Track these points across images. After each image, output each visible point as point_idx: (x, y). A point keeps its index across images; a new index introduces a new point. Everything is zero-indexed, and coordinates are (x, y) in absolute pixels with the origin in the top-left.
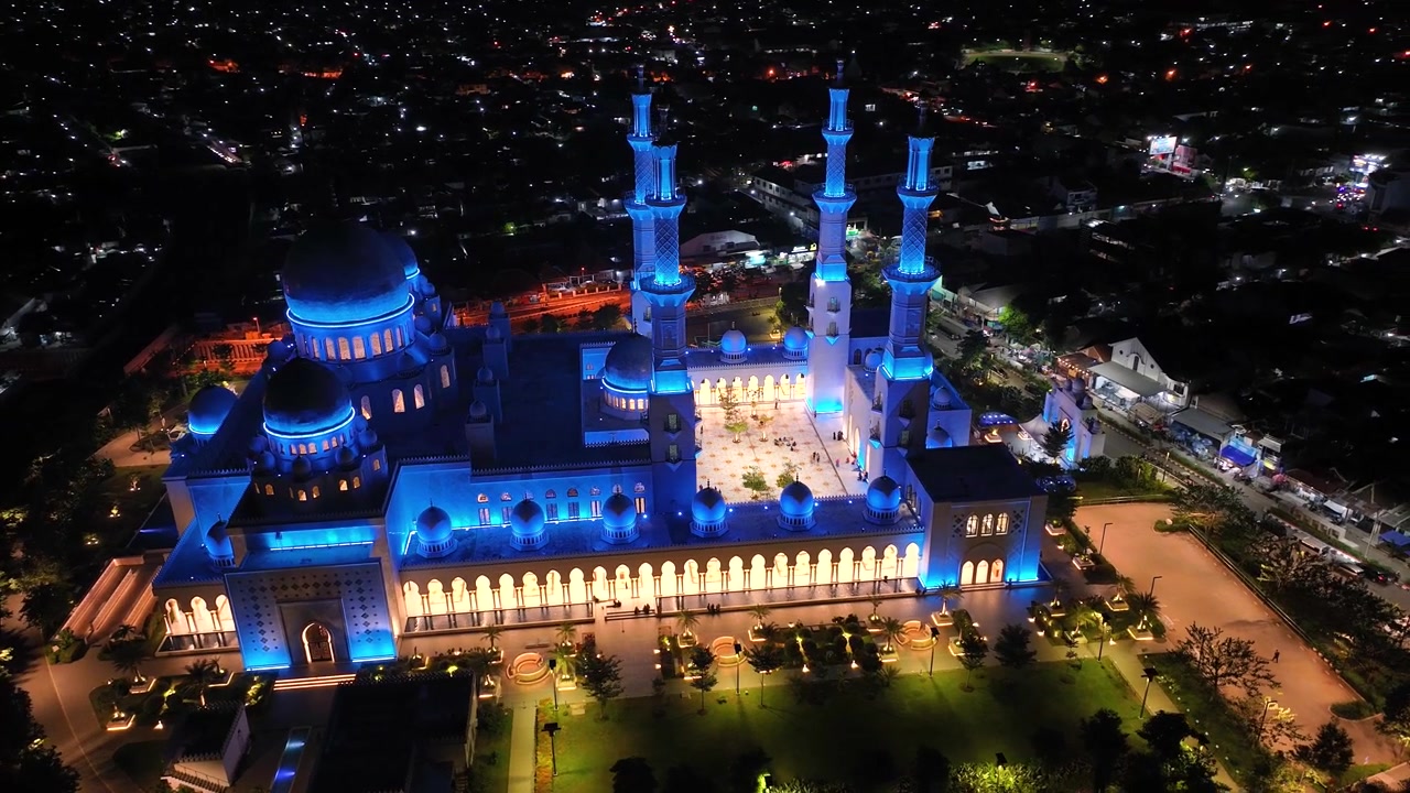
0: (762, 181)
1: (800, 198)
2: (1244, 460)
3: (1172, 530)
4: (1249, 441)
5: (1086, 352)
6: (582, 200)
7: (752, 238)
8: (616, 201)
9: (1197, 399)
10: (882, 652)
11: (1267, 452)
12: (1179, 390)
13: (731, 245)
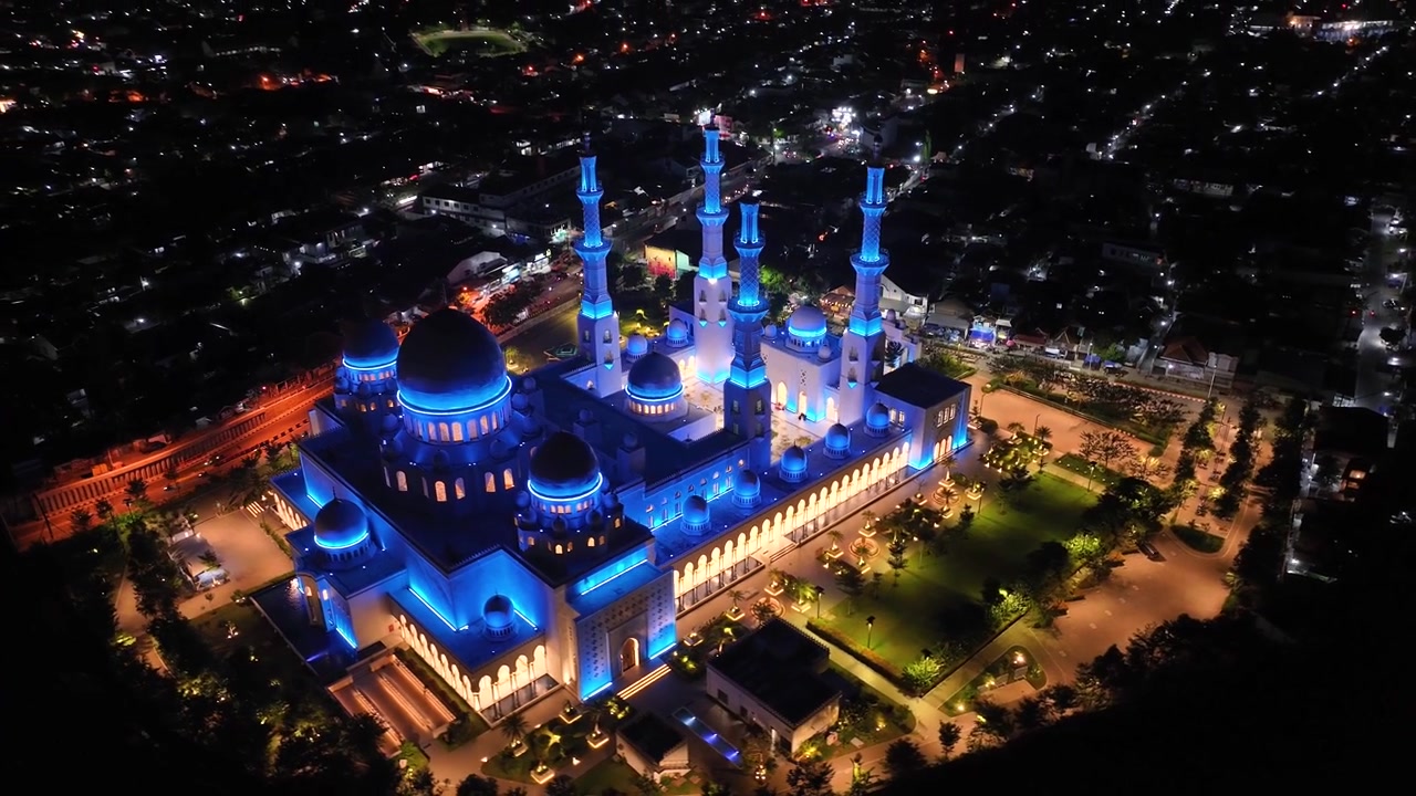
0: (433, 200)
1: (489, 210)
2: (987, 338)
3: (993, 390)
4: (987, 325)
5: (836, 291)
6: (285, 251)
7: (498, 255)
8: (319, 245)
9: (933, 306)
10: (944, 513)
11: (1000, 328)
12: (918, 303)
13: (484, 265)
